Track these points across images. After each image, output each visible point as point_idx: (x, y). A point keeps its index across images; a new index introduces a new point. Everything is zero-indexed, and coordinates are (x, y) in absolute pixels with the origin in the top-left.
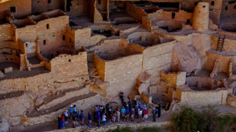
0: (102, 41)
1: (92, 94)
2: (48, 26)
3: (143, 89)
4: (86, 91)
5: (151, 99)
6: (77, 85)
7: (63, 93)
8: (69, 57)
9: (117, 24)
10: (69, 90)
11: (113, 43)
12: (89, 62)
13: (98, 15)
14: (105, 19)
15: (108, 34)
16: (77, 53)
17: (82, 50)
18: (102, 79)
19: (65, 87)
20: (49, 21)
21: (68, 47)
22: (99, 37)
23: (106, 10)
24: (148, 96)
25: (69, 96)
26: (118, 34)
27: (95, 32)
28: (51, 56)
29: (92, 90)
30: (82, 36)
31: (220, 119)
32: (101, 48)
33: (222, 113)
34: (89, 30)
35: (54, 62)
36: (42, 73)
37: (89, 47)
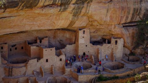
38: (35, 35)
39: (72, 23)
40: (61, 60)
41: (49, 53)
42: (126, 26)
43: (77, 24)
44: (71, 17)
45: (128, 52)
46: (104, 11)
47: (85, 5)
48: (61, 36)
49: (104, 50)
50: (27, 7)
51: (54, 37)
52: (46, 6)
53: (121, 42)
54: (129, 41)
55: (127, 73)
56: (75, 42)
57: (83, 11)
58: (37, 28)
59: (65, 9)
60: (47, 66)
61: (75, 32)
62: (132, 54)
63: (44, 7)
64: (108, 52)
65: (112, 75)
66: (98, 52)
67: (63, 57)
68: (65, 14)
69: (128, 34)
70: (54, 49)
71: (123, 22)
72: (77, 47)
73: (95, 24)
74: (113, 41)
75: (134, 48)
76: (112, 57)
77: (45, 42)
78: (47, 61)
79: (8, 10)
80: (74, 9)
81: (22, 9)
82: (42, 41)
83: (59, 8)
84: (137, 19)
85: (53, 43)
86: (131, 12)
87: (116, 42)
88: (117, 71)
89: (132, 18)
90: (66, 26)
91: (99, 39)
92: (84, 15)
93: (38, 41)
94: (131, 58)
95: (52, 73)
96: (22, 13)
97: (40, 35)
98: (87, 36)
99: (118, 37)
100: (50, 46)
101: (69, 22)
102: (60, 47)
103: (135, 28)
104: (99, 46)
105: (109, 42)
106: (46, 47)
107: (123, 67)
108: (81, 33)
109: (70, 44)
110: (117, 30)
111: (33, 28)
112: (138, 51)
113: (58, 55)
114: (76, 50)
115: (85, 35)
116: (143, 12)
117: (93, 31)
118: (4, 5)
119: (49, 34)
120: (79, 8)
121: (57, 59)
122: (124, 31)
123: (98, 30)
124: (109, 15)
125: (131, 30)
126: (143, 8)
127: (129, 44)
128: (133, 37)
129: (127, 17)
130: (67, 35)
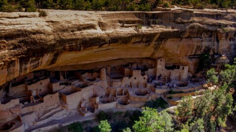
0: (64, 87)
1: (62, 110)
2: (41, 83)
3: (83, 105)
4: (59, 109)
5: (86, 109)
6: (55, 107)
7: (50, 111)
8: (51, 95)
9: (70, 80)
10: (52, 109)
11: (68, 88)
12: (60, 97)
13: (61, 77)
14: (65, 78)
15: (66, 84)
16: (54, 93)
17: (56, 92)
18: (66, 103)
19: (51, 108)
20: (41, 81)
21: (50, 91)
22: (63, 86)
23: (64, 74)
24: (85, 108)
25: (52, 111)
26: (70, 84)
27: (61, 84)
28: (43, 95)
29: (62, 108)
30: (56, 86)
31: (114, 113)
32: (64, 90)
33: (115, 111)
34: (58, 83)
35: (45, 98)
36: (40, 103)
37: (59, 90)
38: (128, 61)
39: (153, 54)
40: (144, 78)
41: (137, 74)
42: (190, 58)
43: (157, 55)
44: (153, 50)
45: (191, 75)
46: (176, 47)
47: (163, 42)
48: (145, 62)
49: (175, 74)
50: (124, 43)
51: (141, 63)
52: (136, 42)
53: (186, 68)
54: (192, 68)
55: (190, 89)
56: (154, 67)
57: (161, 46)
58: (130, 57)
59: (149, 45)
60: (135, 82)
61: (155, 60)
62: (194, 76)
63: (135, 43)
64: (177, 75)
65: (179, 91)
66: (170, 74)
67: (146, 77)
68: (149, 48)
69: (191, 63)
70: (140, 71)
71: (189, 54)
72: (156, 70)
73: (169, 55)
74: (181, 67)
75: (196, 73)
76: (180, 78)
77: (135, 66)
78: (135, 78)
79: (111, 45)
80: (155, 44)
81: (120, 44)
82: (133, 65)
83: (145, 44)
84: (199, 53)
85: (140, 67)
86: (195, 48)
87: (183, 68)
88: (183, 88)
89: (195, 52)
90: (149, 56)
91: (172, 65)
92: (161, 49)
93: (130, 65)
94: (193, 79)
95: (138, 87)
96: (120, 46)
97: (131, 61)
98: (163, 63)
99: (184, 65)
100: (138, 69)
101: (151, 54)
102: (144, 70)
103: (197, 59)
104: (171, 70)
105: (178, 68)
106: (135, 69)
107: (187, 85)
108: (159, 61)
109: (151, 68)
110: (185, 60)
111: (127, 57)
112: (199, 75)
113: (143, 75)
114: (155, 72)
115: (161, 63)
116: (203, 48)
117: (167, 60)
118: (109, 41)
119: (137, 61)
120: (158, 44)
121: (142, 77)
122: (189, 61)
123: (171, 59)
124: (179, 49)
125: (194, 60)
126: (203, 46)
127: (192, 70)
128: (195, 65)
129: (192, 52)
130: (150, 62)
